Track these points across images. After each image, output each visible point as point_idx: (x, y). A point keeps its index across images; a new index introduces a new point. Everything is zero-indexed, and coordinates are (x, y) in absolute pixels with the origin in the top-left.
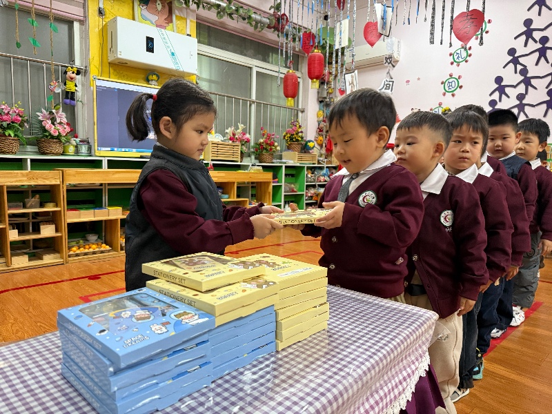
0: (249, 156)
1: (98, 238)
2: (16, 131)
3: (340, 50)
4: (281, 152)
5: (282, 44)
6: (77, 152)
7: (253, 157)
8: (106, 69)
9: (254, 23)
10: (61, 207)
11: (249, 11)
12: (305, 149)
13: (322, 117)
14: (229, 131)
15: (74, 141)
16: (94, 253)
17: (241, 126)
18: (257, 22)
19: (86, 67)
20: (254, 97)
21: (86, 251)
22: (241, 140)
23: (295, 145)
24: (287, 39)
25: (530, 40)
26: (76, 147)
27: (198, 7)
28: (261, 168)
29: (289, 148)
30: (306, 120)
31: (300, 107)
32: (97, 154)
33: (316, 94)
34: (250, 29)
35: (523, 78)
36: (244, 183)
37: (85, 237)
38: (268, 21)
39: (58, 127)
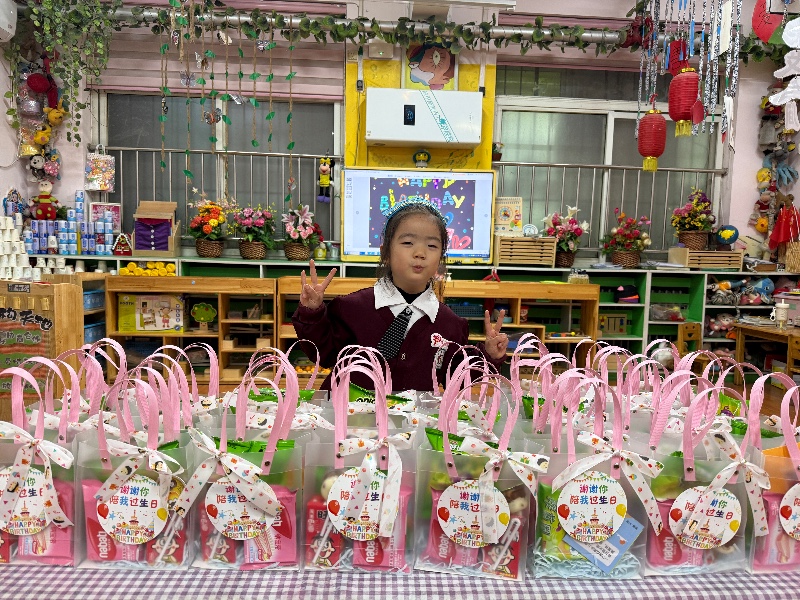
2: (258, 234)
8: (364, 155)
10: (274, 319)
11: (576, 29)
13: (767, 182)
14: (548, 218)
15: (324, 244)
17: (572, 210)
18: (598, 43)
19: (343, 155)
20: (609, 161)
22: (564, 233)
26: (328, 250)
28: (587, 277)
30: (729, 189)
31: (719, 166)
32: (341, 259)
38: (617, 36)
39: (300, 229)
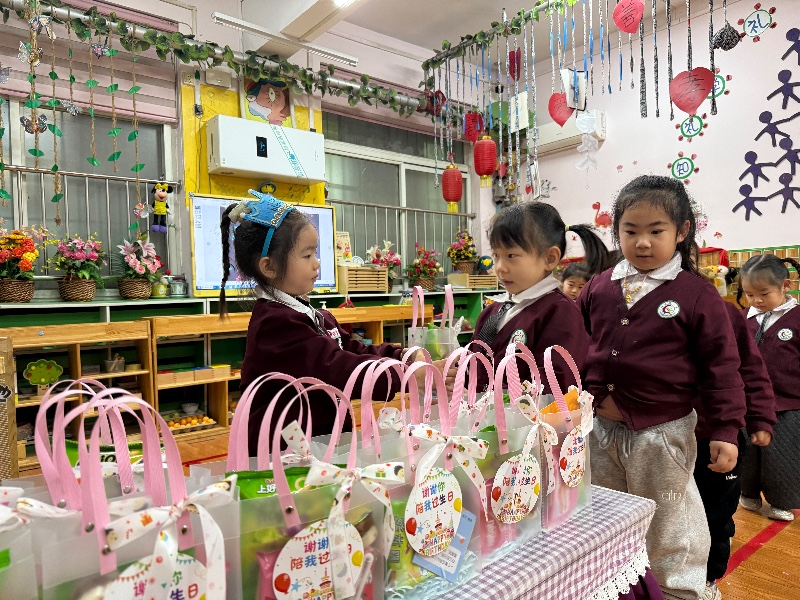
0: (401, 283)
1: (199, 408)
2: (92, 271)
3: (518, 134)
4: (446, 274)
5: (438, 130)
6: (170, 294)
7: (406, 284)
8: (205, 182)
9: (398, 107)
10: (148, 369)
11: (391, 91)
12: (479, 269)
14: (372, 251)
15: (165, 279)
16: (193, 430)
17: (388, 244)
18: (403, 105)
19: (180, 182)
20: (404, 204)
21: (183, 427)
22: (388, 263)
23: (465, 264)
24: (445, 123)
25: (790, 99)
26: (169, 286)
27: (323, 93)
29: (456, 269)
30: (479, 228)
31: (469, 212)
32: (196, 295)
33: (491, 192)
34: (395, 115)
35: (785, 152)
36: (395, 321)
37: (181, 408)
38: (418, 102)
39: (145, 262)
